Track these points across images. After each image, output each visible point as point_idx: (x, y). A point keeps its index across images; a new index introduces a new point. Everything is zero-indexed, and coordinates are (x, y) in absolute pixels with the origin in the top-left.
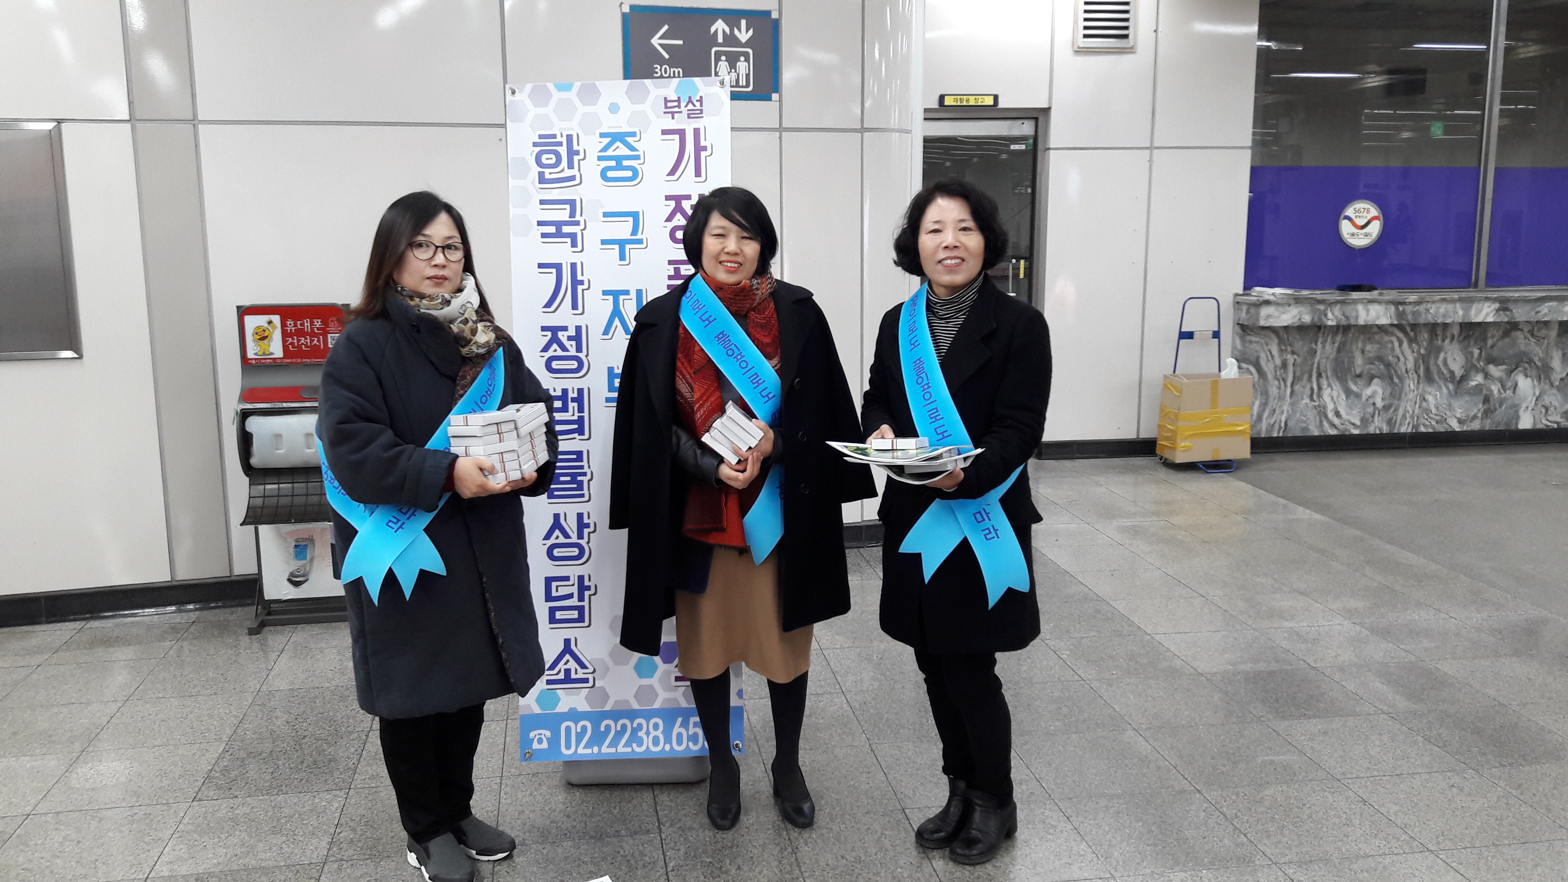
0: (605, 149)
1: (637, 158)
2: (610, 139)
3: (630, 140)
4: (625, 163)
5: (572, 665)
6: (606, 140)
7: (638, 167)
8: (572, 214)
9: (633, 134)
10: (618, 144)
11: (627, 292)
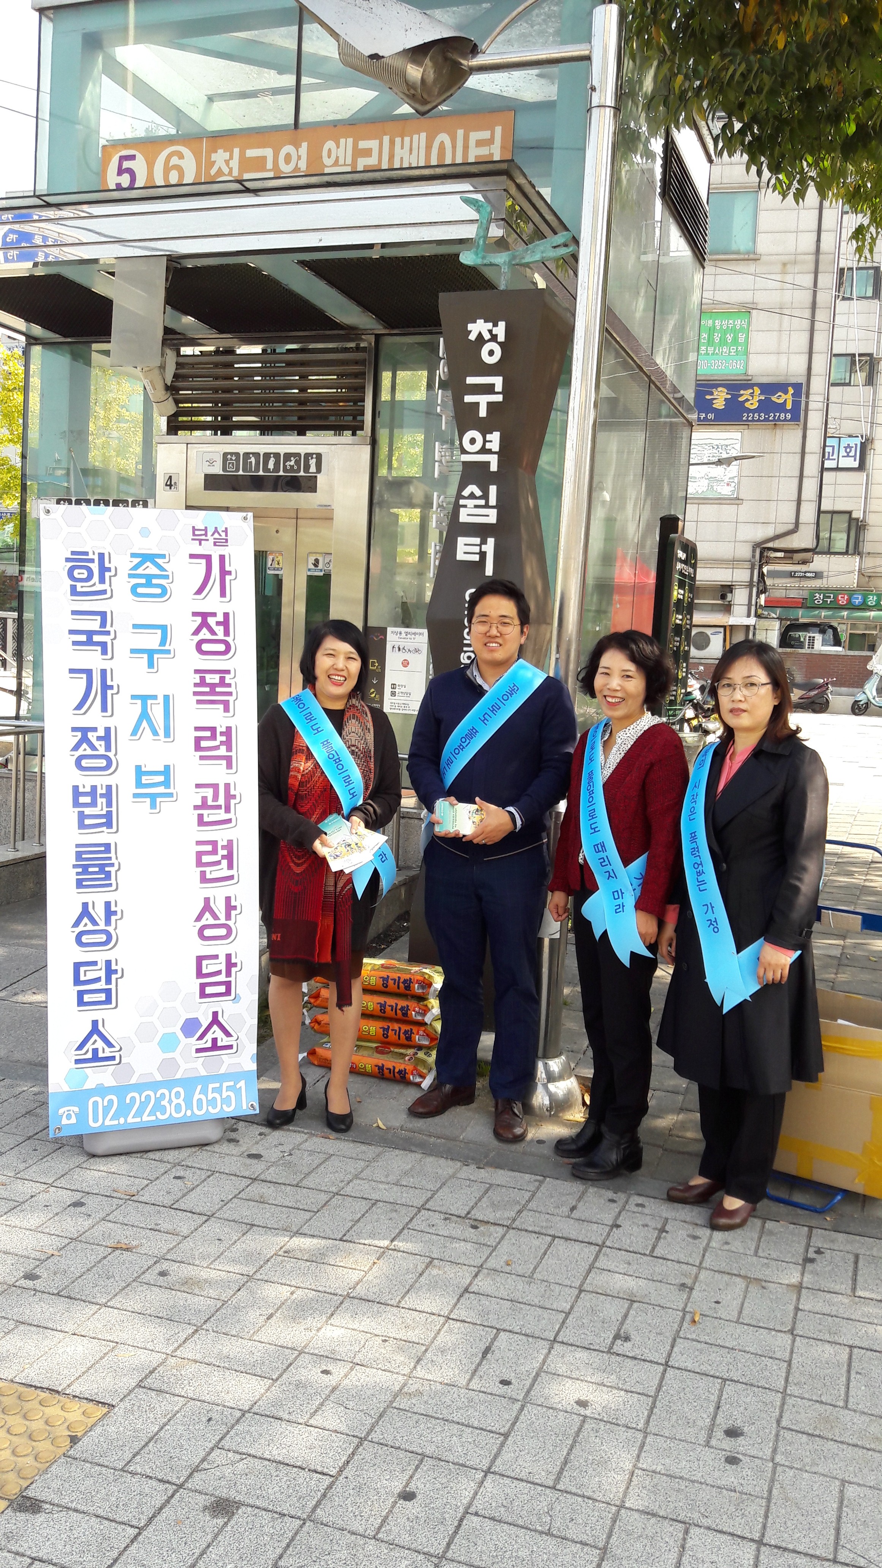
0: (136, 567)
1: (167, 577)
2: (140, 559)
3: (160, 561)
4: (155, 581)
5: (100, 1044)
6: (137, 560)
7: (167, 586)
8: (103, 624)
9: (163, 556)
10: (148, 564)
11: (155, 697)
